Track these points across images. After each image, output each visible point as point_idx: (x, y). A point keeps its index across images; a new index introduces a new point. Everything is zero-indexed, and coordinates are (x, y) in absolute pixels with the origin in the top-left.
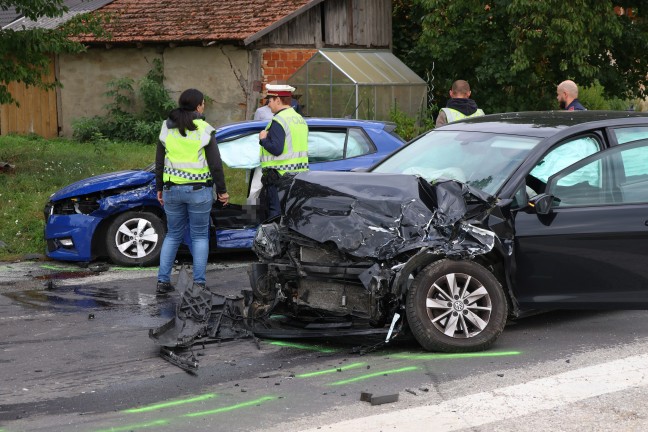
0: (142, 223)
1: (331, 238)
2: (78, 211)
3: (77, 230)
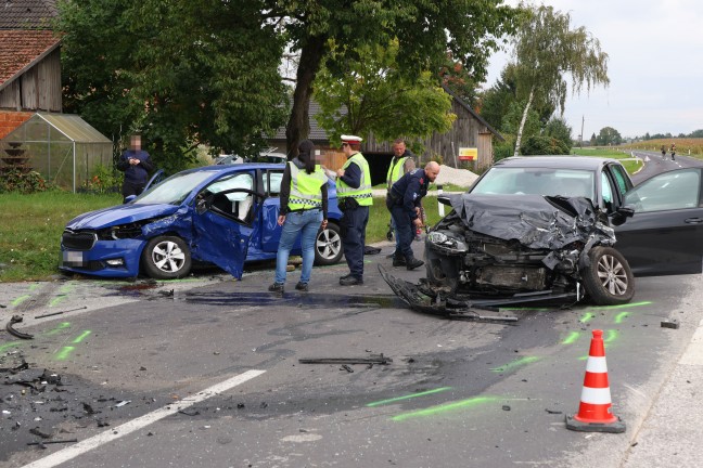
0: (171, 244)
1: (514, 237)
2: (115, 237)
3: (128, 252)
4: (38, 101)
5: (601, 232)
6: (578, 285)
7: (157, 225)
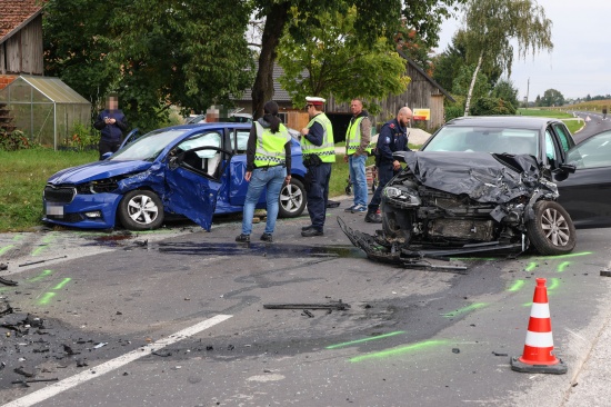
0: (145, 198)
1: (464, 191)
2: (93, 191)
3: (105, 205)
4: (21, 64)
5: (545, 187)
6: (523, 236)
7: (132, 180)
